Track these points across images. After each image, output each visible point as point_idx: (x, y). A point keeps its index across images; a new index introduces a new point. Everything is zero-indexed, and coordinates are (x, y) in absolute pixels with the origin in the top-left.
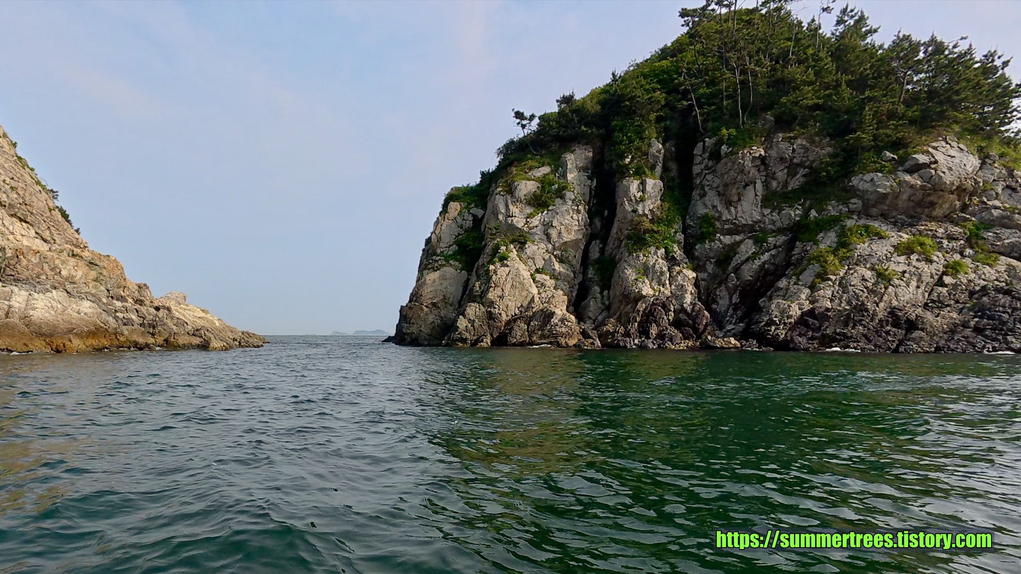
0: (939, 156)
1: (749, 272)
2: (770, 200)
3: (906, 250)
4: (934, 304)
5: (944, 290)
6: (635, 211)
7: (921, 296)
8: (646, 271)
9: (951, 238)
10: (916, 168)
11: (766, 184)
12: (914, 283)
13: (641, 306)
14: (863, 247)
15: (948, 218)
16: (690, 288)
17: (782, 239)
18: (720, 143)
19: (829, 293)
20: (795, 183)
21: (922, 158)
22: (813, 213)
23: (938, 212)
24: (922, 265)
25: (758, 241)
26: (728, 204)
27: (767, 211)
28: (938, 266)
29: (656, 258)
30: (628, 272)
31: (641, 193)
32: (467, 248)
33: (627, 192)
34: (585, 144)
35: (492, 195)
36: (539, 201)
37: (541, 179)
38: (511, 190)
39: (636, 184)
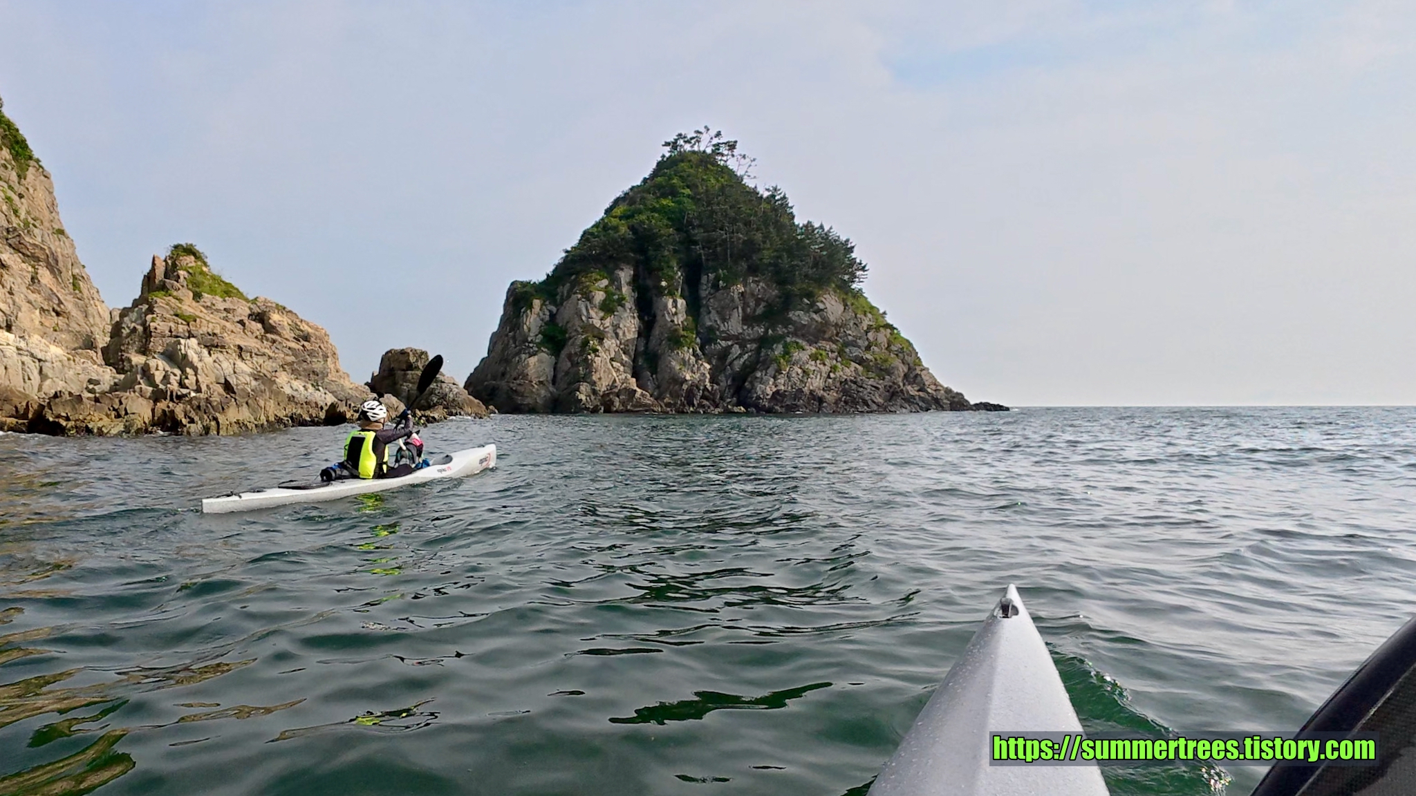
0: (828, 305)
1: (737, 365)
2: (747, 320)
3: (814, 357)
4: (827, 388)
5: (830, 381)
6: (672, 321)
7: (822, 385)
8: (684, 363)
9: (832, 352)
10: (818, 311)
11: (744, 310)
12: (818, 377)
13: (685, 387)
15: (830, 339)
16: (708, 376)
17: (754, 346)
18: (717, 279)
19: (783, 381)
20: (759, 311)
21: (821, 306)
22: (770, 332)
23: (827, 336)
24: (821, 366)
25: (742, 346)
26: (724, 320)
27: (745, 327)
28: (827, 368)
29: (687, 353)
30: (673, 363)
31: (675, 309)
32: (555, 339)
33: (666, 306)
34: (628, 264)
35: (562, 296)
36: (608, 308)
37: (606, 289)
38: (588, 298)
39: (670, 302)
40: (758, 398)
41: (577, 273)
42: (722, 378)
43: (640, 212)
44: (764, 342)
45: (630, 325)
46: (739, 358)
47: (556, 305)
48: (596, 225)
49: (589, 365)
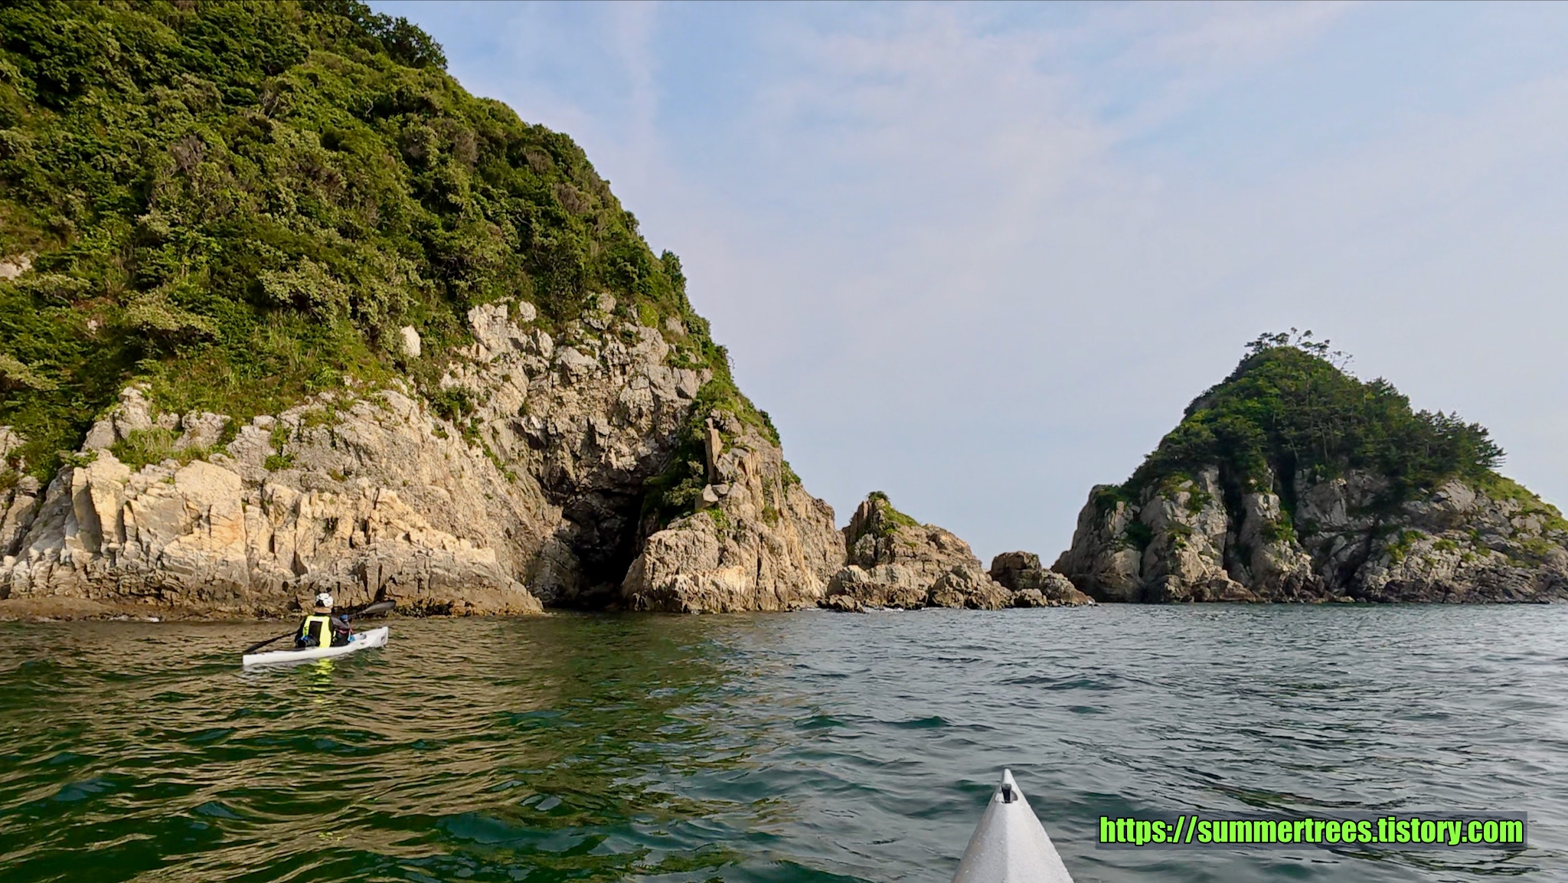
0: (1452, 493)
1: (1344, 556)
2: (1351, 511)
3: (1439, 547)
4: (1458, 578)
5: (1462, 570)
6: (1265, 516)
7: (1451, 575)
8: (1280, 555)
9: (1463, 540)
10: (1439, 500)
11: (1348, 501)
12: (1446, 566)
13: (1282, 578)
14: (1415, 545)
15: (1460, 527)
16: (1309, 567)
17: (1363, 537)
18: (1315, 473)
19: (1399, 571)
20: (1367, 502)
21: (1443, 495)
22: (1381, 522)
23: (1454, 524)
24: (1449, 556)
25: (1349, 537)
26: (1324, 512)
27: (1351, 519)
28: (1457, 557)
29: (1285, 547)
30: (1268, 555)
31: (1268, 505)
32: (1140, 535)
33: (1256, 503)
34: (1213, 464)
35: (1145, 497)
36: (1193, 506)
37: (1190, 490)
38: (1173, 498)
39: (1261, 499)
40: (1370, 588)
41: (1160, 476)
42: (1326, 568)
43: (1223, 415)
44: (1374, 532)
45: (1218, 521)
46: (1345, 549)
47: (1139, 505)
48: (1177, 430)
49: (1177, 560)
